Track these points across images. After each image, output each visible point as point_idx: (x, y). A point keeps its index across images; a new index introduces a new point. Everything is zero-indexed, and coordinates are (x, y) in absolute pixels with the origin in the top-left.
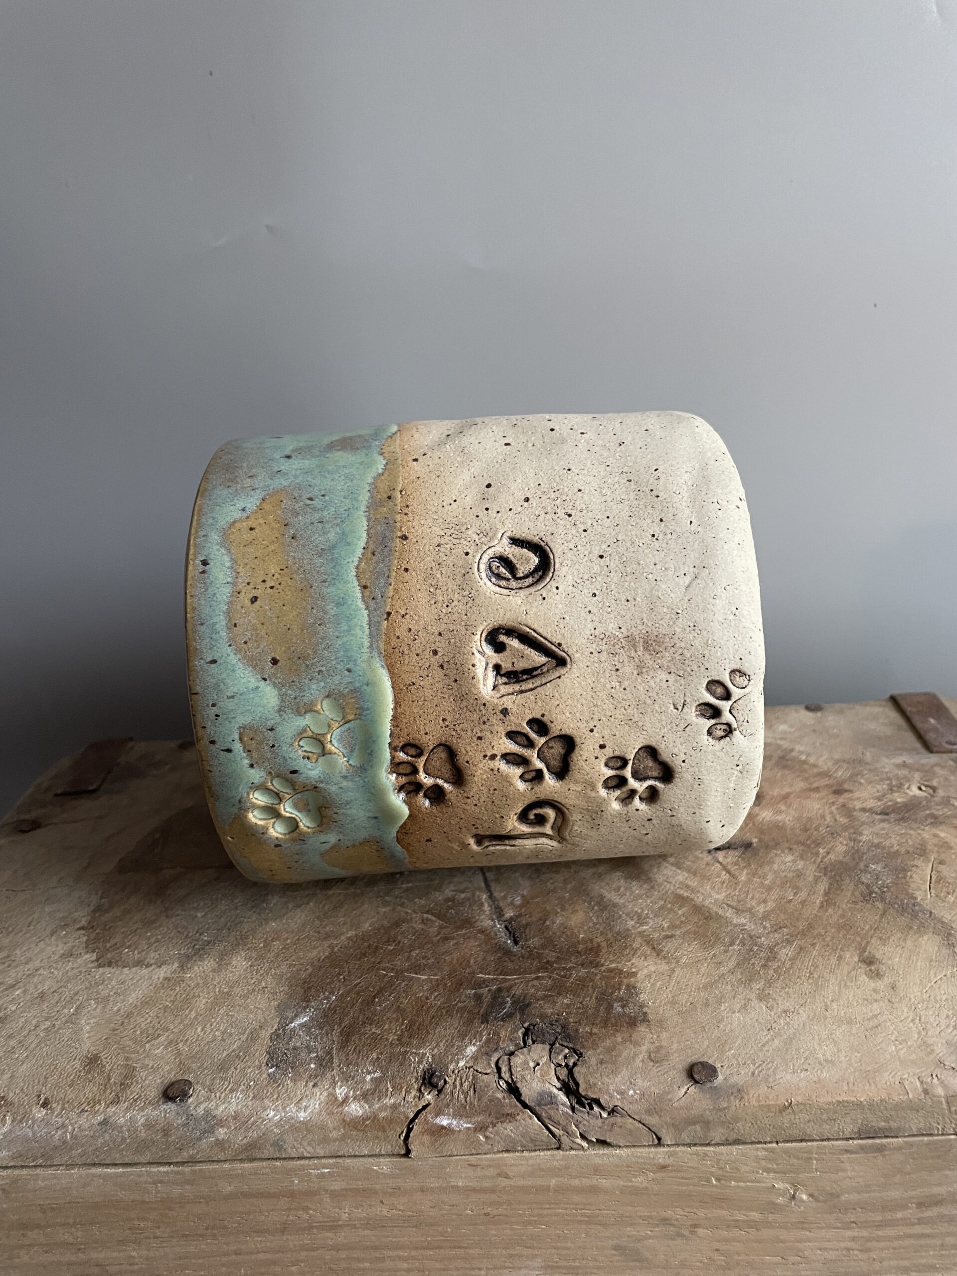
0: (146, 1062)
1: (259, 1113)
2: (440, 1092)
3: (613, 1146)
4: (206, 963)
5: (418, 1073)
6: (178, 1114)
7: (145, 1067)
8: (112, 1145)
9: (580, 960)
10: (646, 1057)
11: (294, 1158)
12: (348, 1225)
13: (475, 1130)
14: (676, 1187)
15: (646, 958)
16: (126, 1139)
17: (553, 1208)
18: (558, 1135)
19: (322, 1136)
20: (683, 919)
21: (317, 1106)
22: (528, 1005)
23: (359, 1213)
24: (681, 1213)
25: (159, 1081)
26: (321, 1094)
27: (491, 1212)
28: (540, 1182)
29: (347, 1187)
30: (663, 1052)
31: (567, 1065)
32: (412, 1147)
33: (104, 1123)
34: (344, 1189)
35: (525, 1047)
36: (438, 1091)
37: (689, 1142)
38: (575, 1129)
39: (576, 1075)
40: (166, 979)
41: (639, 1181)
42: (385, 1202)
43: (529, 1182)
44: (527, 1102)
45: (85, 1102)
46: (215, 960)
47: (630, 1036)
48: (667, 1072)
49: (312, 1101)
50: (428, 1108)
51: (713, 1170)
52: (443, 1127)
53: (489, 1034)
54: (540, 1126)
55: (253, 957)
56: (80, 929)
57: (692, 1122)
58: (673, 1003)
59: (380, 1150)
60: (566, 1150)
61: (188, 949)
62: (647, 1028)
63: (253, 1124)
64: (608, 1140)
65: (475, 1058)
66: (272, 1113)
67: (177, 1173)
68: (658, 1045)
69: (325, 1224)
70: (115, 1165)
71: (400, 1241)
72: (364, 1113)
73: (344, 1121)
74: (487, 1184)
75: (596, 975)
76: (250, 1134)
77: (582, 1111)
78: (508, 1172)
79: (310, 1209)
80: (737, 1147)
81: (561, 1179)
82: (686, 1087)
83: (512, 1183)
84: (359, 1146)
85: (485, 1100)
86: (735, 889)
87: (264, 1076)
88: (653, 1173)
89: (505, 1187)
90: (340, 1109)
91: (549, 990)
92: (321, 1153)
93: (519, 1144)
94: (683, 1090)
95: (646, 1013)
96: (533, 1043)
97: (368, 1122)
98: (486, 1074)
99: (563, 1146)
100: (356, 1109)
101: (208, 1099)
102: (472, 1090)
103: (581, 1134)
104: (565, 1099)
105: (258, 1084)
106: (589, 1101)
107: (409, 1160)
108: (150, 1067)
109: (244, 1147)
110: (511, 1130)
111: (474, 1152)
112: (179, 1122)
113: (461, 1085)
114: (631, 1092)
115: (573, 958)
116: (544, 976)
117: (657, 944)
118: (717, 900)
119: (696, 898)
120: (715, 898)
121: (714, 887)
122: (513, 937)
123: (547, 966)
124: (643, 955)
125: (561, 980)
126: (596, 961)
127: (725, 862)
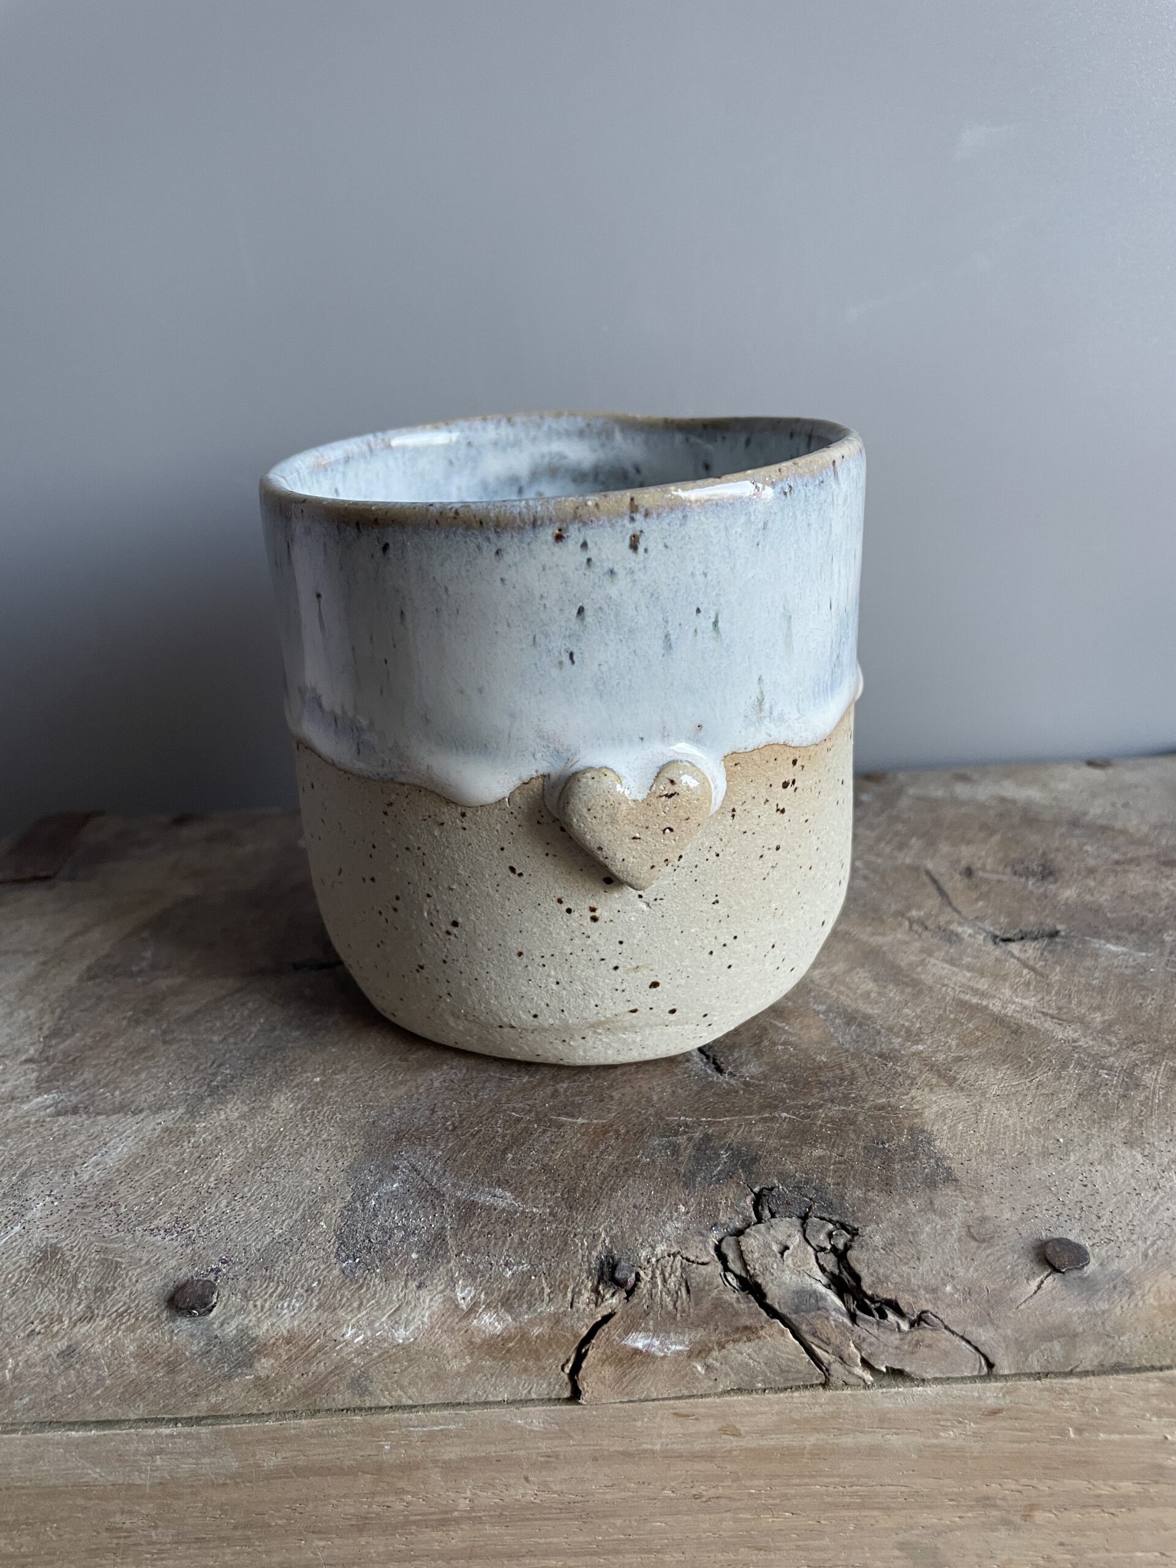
0: (138, 1255)
1: (329, 1332)
2: (630, 1293)
3: (912, 1380)
4: (230, 1106)
5: (590, 1263)
6: (192, 1336)
7: (135, 1262)
8: (80, 1391)
9: (827, 1094)
10: (964, 1233)
11: (384, 1408)
12: (469, 1518)
13: (690, 1355)
14: (1009, 1445)
15: (931, 1089)
16: (104, 1379)
17: (807, 1484)
18: (825, 1362)
19: (435, 1370)
20: (978, 1034)
21: (425, 1319)
22: (755, 1159)
23: (487, 1498)
24: (1013, 1487)
25: (159, 1284)
26: (431, 1300)
27: (704, 1493)
28: (787, 1440)
29: (471, 1455)
30: (989, 1226)
31: (834, 1249)
32: (583, 1385)
33: (68, 1353)
34: (466, 1459)
35: (760, 1220)
36: (627, 1292)
37: (1038, 1369)
38: (855, 1350)
39: (853, 1263)
40: (166, 1129)
41: (950, 1437)
42: (531, 1479)
43: (769, 1442)
44: (777, 1306)
45: (36, 1319)
46: (243, 1102)
47: (932, 1203)
48: (1003, 1256)
49: (418, 1311)
50: (613, 1320)
51: (1074, 1415)
52: (636, 1351)
53: (699, 1204)
54: (796, 1347)
55: (305, 1097)
56: (27, 1061)
57: (1047, 1335)
58: (991, 1153)
59: (529, 1392)
60: (837, 1389)
61: (200, 1087)
62: (955, 1191)
63: (319, 1350)
64: (907, 1369)
65: (682, 1241)
66: (350, 1333)
67: (187, 1436)
68: (978, 1215)
69: (430, 1517)
70: (85, 1424)
71: (550, 1543)
72: (504, 1329)
73: (471, 1343)
74: (699, 1446)
75: (856, 1114)
76: (314, 1368)
77: (869, 1321)
78: (738, 1426)
79: (408, 1493)
80: (1115, 1376)
81: (822, 1436)
82: (1039, 1279)
83: (743, 1443)
84: (495, 1386)
85: (706, 1304)
86: (1049, 993)
87: (336, 1272)
88: (976, 1423)
89: (730, 1451)
90: (464, 1323)
91: (786, 1137)
92: (431, 1398)
93: (760, 1378)
94: (1034, 1284)
95: (950, 1168)
96: (773, 1216)
97: (511, 1345)
98: (703, 1264)
99: (833, 1379)
100: (490, 1323)
101: (242, 1310)
102: (683, 1290)
103: (863, 1361)
104: (839, 1302)
105: (326, 1286)
106: (878, 1305)
107: (577, 1407)
108: (143, 1262)
109: (303, 1389)
110: (748, 1354)
111: (686, 1392)
112: (195, 1349)
113: (665, 1281)
114: (949, 1289)
115: (815, 1091)
116: (774, 1117)
117: (946, 1070)
118: (1025, 1008)
119: (991, 1006)
120: (1021, 1004)
121: (1016, 990)
122: (714, 1063)
123: (776, 1102)
124: (927, 1085)
125: (802, 1123)
126: (853, 1095)
127: (1023, 956)
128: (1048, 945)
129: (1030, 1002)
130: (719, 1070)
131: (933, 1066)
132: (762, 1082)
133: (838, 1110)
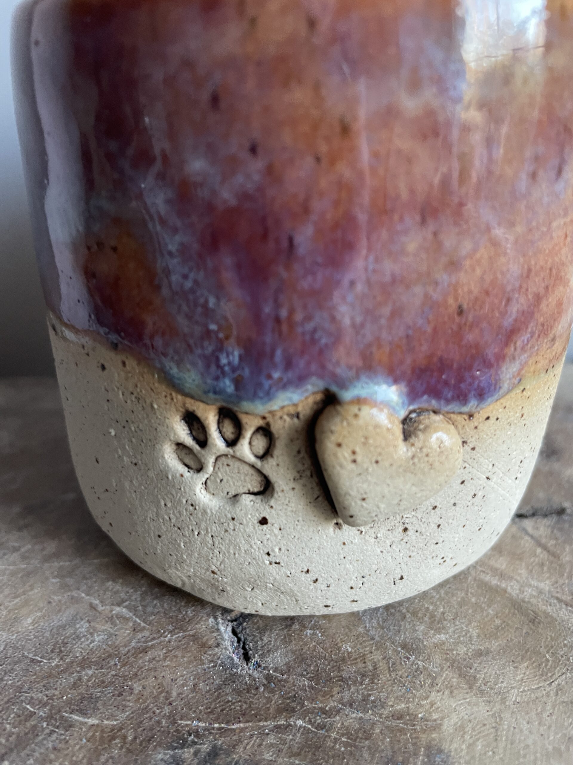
75: (374, 725)
86: (561, 575)
115: (336, 689)
116: (290, 725)
117: (466, 667)
118: (541, 592)
119: (509, 588)
120: (537, 588)
121: (531, 571)
122: (244, 648)
123: (294, 705)
124: (447, 688)
125: (316, 734)
126: (373, 698)
127: (536, 534)
128: (557, 522)
129: (546, 585)
130: (247, 658)
131: (454, 661)
132: (285, 677)
133: (356, 718)
